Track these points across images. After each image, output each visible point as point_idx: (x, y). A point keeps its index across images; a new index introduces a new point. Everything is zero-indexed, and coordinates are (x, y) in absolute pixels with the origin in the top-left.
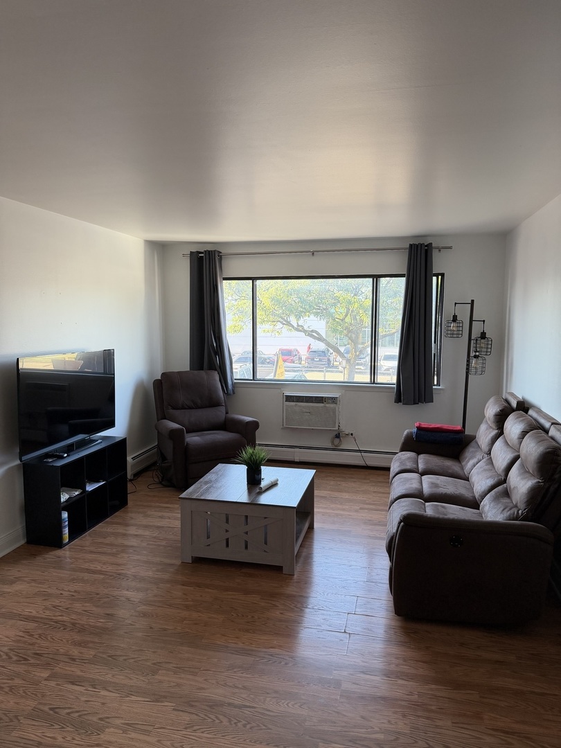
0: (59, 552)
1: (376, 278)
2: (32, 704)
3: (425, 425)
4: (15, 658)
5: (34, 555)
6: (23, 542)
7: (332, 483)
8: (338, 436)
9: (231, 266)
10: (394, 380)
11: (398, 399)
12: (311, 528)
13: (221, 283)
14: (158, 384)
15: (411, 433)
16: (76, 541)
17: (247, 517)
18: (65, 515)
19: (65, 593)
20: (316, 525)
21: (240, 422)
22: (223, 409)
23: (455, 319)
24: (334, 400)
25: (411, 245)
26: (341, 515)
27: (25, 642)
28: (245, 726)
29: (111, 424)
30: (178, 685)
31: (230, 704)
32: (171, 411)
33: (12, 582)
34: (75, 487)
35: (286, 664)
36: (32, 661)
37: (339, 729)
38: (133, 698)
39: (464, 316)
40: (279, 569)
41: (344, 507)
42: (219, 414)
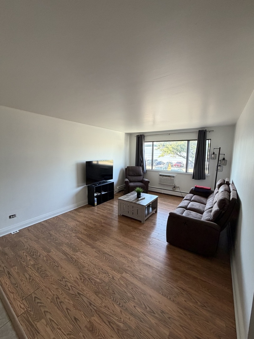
0: (93, 207)
1: (188, 141)
2: (68, 241)
3: (198, 186)
4: (71, 230)
5: (88, 207)
6: (87, 204)
7: (170, 200)
8: (175, 187)
9: (147, 139)
10: (193, 172)
11: (193, 178)
12: (156, 212)
13: (144, 143)
14: (126, 169)
15: (193, 188)
16: (98, 205)
17: (133, 206)
18: (96, 199)
19: (89, 217)
20: (158, 212)
21: (144, 181)
22: (142, 177)
23: (214, 153)
24: (173, 177)
25: (199, 131)
26: (167, 210)
27: (75, 227)
28: (108, 261)
29: (112, 178)
30: (100, 246)
31: (108, 254)
32: (128, 176)
33: (81, 212)
34: (99, 193)
35: (128, 248)
36: (74, 231)
37: (132, 270)
38: (88, 246)
39: (217, 152)
40: (140, 221)
41: (170, 208)
42: (141, 178)
